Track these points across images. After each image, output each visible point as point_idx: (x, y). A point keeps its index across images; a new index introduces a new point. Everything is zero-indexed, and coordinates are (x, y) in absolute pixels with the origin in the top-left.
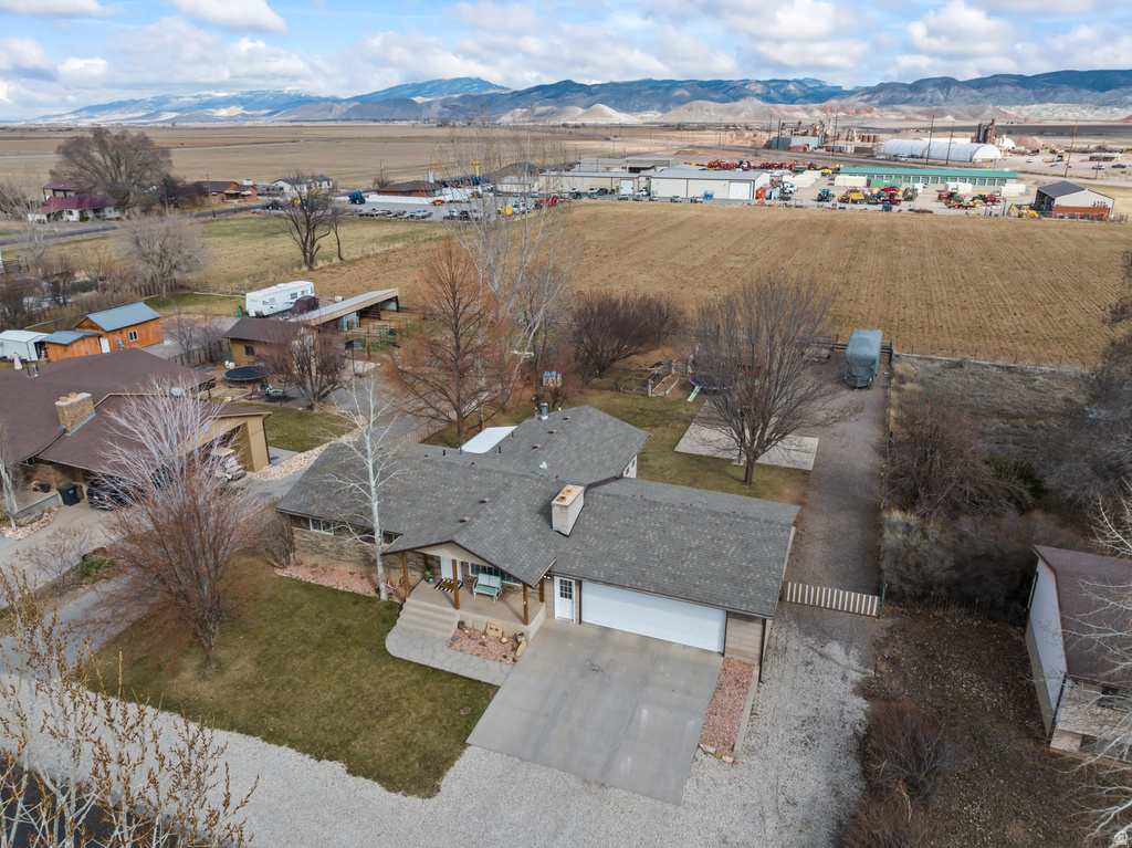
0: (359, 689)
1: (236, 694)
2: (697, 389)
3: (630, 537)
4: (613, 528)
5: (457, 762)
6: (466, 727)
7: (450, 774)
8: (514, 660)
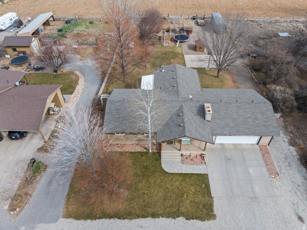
0: (167, 188)
1: (129, 204)
2: (179, 41)
3: (229, 117)
4: (222, 115)
5: (214, 204)
6: (208, 191)
7: (215, 208)
8: (205, 163)
